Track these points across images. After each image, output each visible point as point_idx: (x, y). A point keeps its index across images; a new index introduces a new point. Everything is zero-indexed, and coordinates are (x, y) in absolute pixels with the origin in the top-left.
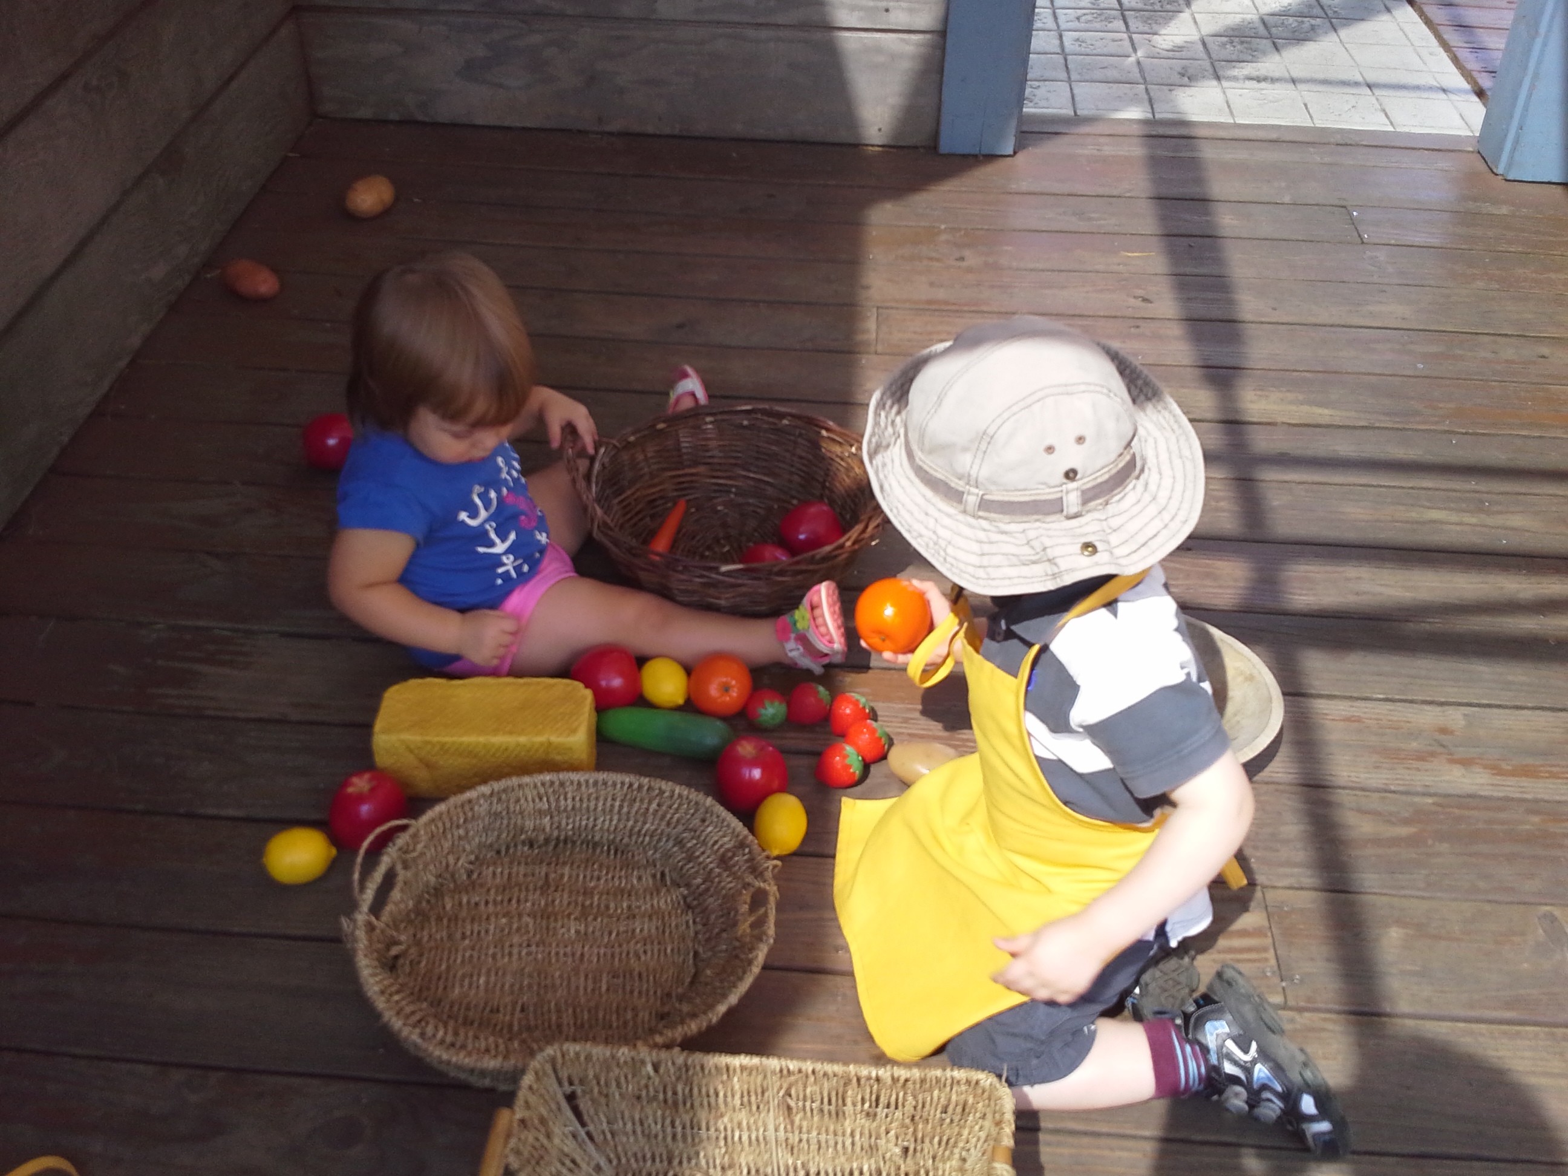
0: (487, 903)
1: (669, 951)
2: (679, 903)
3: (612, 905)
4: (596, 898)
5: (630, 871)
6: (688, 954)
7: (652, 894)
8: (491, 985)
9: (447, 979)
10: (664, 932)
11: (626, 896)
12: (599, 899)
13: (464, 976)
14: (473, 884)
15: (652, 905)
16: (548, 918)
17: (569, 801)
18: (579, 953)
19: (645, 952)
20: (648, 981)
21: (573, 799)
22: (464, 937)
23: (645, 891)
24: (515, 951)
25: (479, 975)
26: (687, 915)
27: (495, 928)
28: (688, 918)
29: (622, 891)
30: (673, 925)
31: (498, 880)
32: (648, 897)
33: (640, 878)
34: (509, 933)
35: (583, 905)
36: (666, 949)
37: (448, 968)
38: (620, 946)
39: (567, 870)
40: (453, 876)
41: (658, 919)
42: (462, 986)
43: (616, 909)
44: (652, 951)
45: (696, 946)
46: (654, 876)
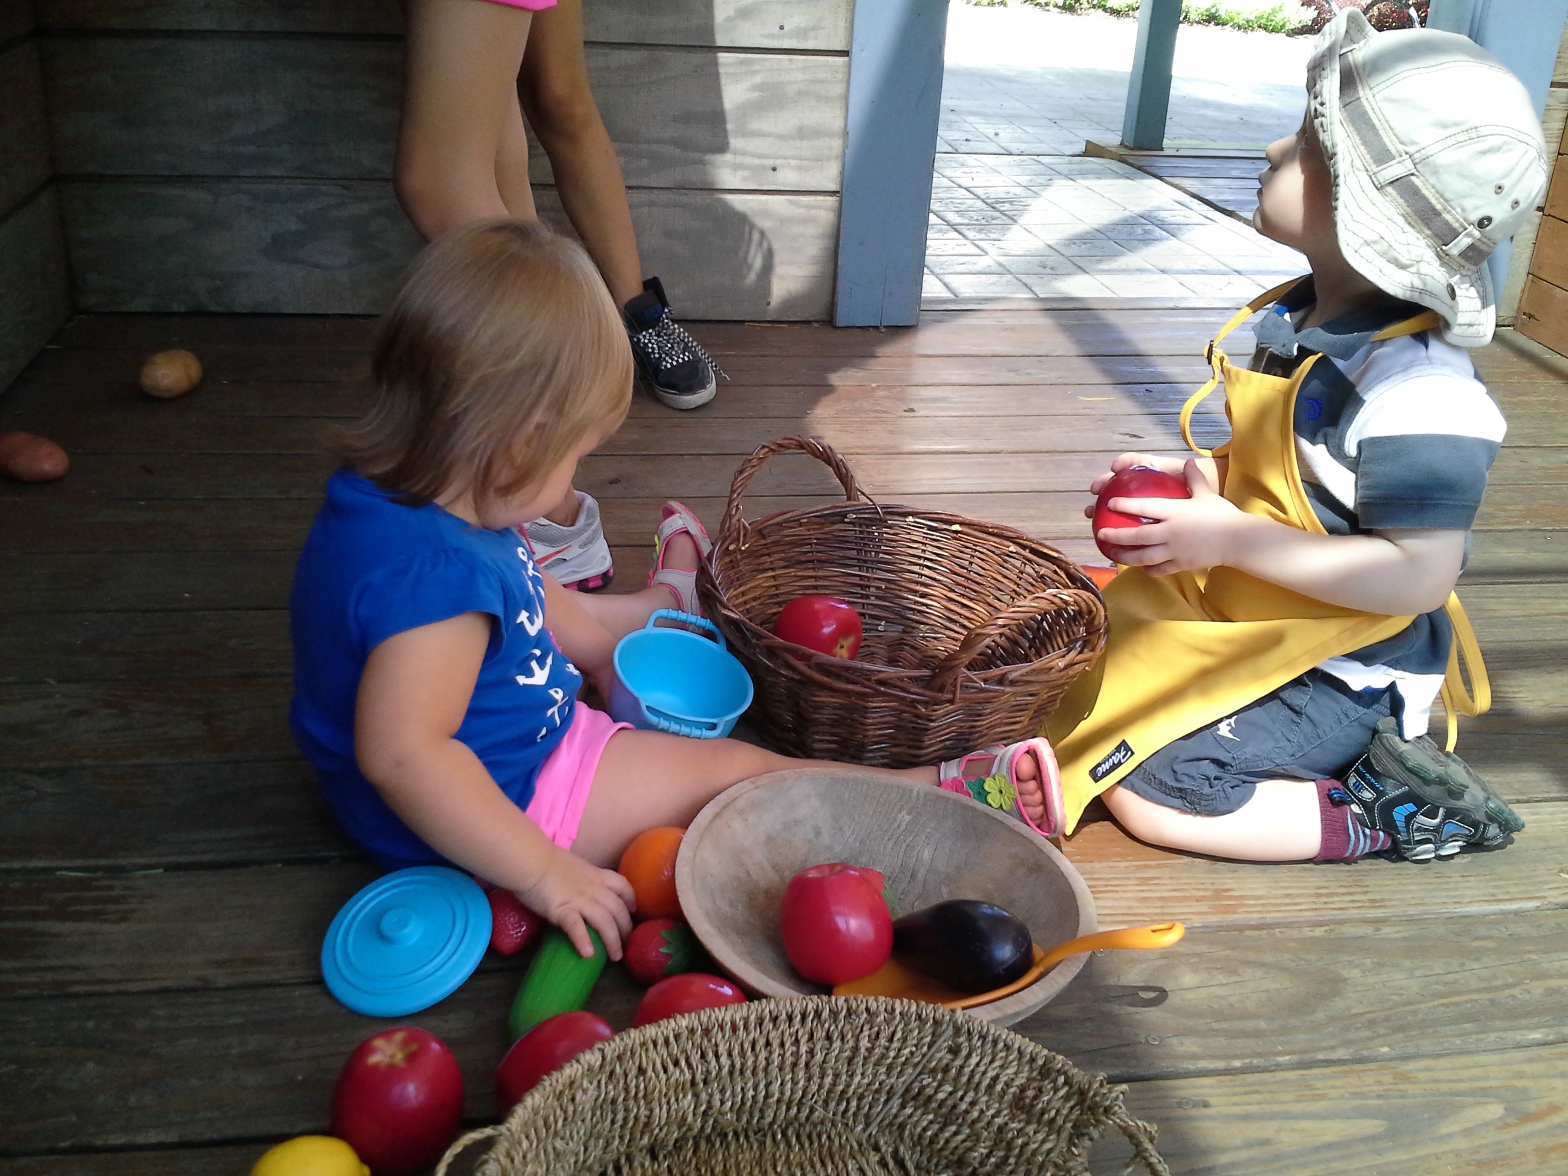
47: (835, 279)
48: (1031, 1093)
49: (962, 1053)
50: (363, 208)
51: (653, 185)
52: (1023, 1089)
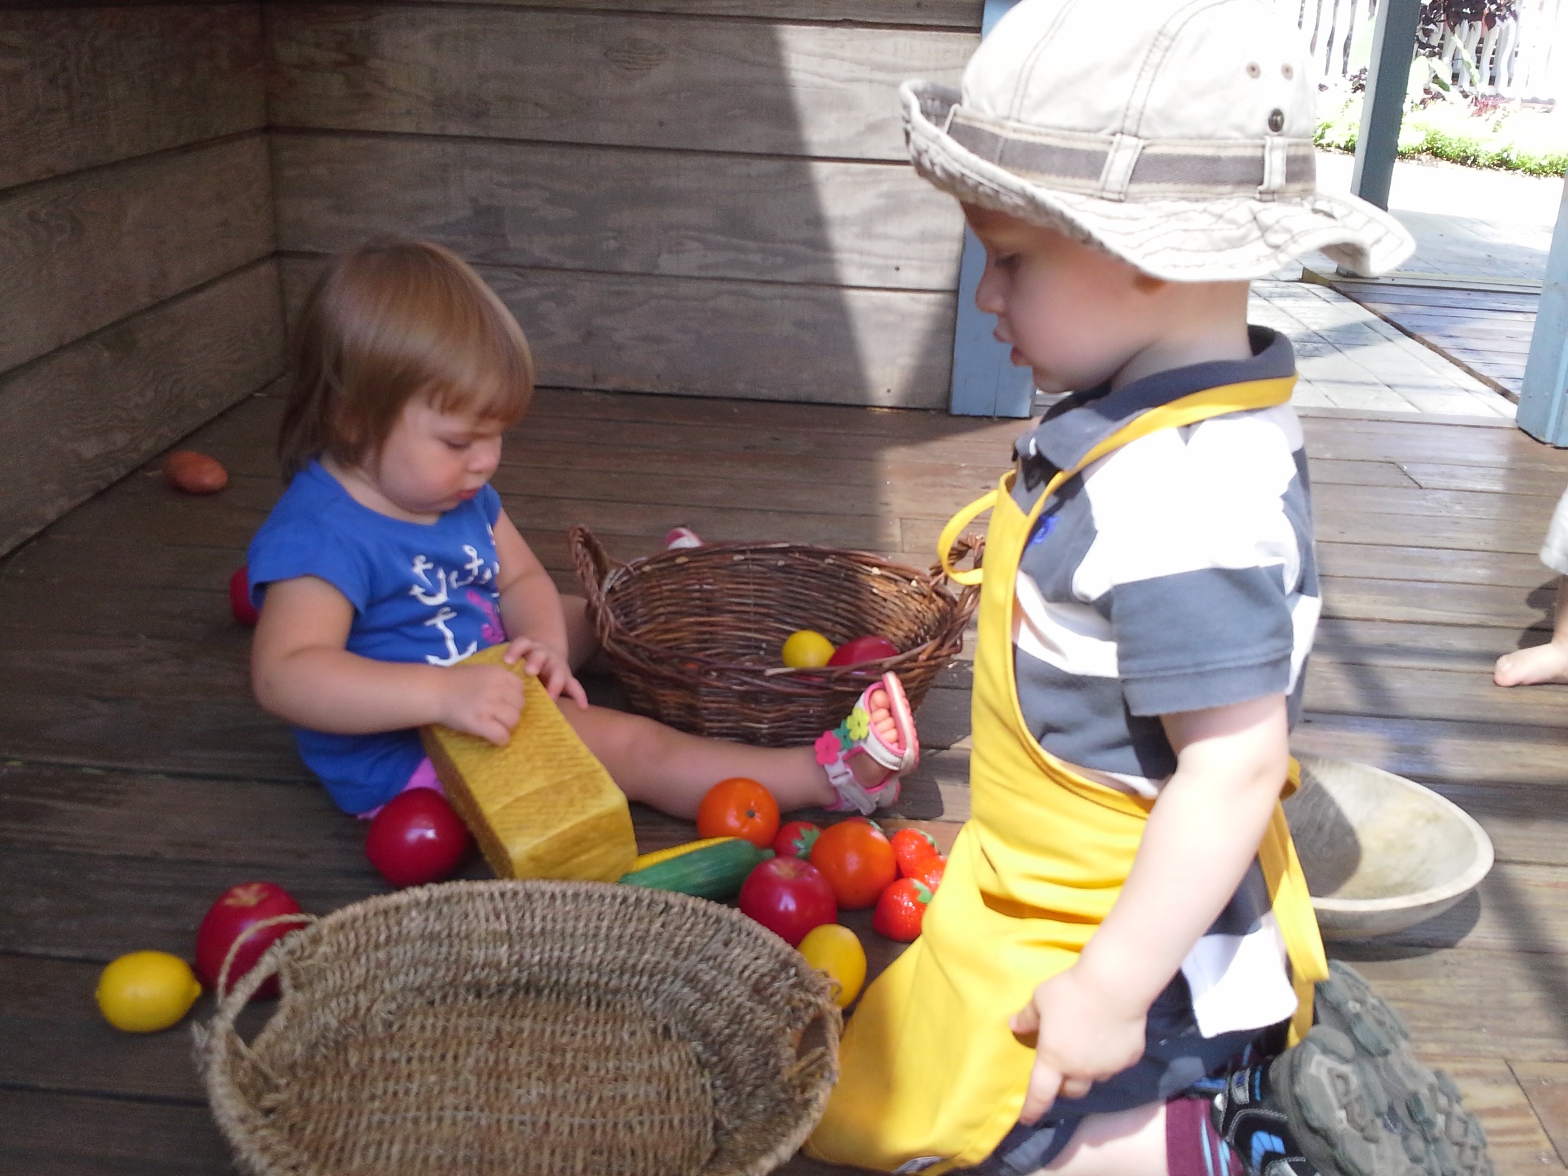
0: (409, 1060)
1: (676, 1122)
2: (690, 1063)
3: (593, 1065)
4: (569, 1056)
5: (619, 1024)
6: (705, 1125)
7: (650, 1052)
8: (409, 1155)
9: (342, 1149)
10: (668, 1098)
11: (612, 1054)
12: (574, 1057)
13: (367, 1147)
14: (392, 1038)
15: (651, 1066)
16: (499, 1077)
17: (537, 920)
18: (542, 1122)
19: (641, 1123)
20: (646, 1158)
21: (544, 919)
22: (373, 1098)
23: (640, 1048)
24: (448, 1114)
25: (391, 1143)
26: (702, 1075)
27: (420, 1086)
28: (703, 1081)
29: (608, 1050)
30: (683, 1087)
31: (428, 1033)
32: (645, 1055)
33: (633, 1034)
34: (440, 1092)
35: (550, 1065)
36: (671, 1122)
37: (346, 1135)
38: (604, 1115)
39: (527, 1024)
40: (363, 1027)
41: (660, 1080)
42: (364, 1156)
43: (598, 1070)
44: (652, 1122)
45: (717, 1114)
46: (654, 1031)
47: (951, 370)
48: (767, 979)
49: (732, 945)
50: (532, 293)
51: (786, 279)
52: (763, 976)
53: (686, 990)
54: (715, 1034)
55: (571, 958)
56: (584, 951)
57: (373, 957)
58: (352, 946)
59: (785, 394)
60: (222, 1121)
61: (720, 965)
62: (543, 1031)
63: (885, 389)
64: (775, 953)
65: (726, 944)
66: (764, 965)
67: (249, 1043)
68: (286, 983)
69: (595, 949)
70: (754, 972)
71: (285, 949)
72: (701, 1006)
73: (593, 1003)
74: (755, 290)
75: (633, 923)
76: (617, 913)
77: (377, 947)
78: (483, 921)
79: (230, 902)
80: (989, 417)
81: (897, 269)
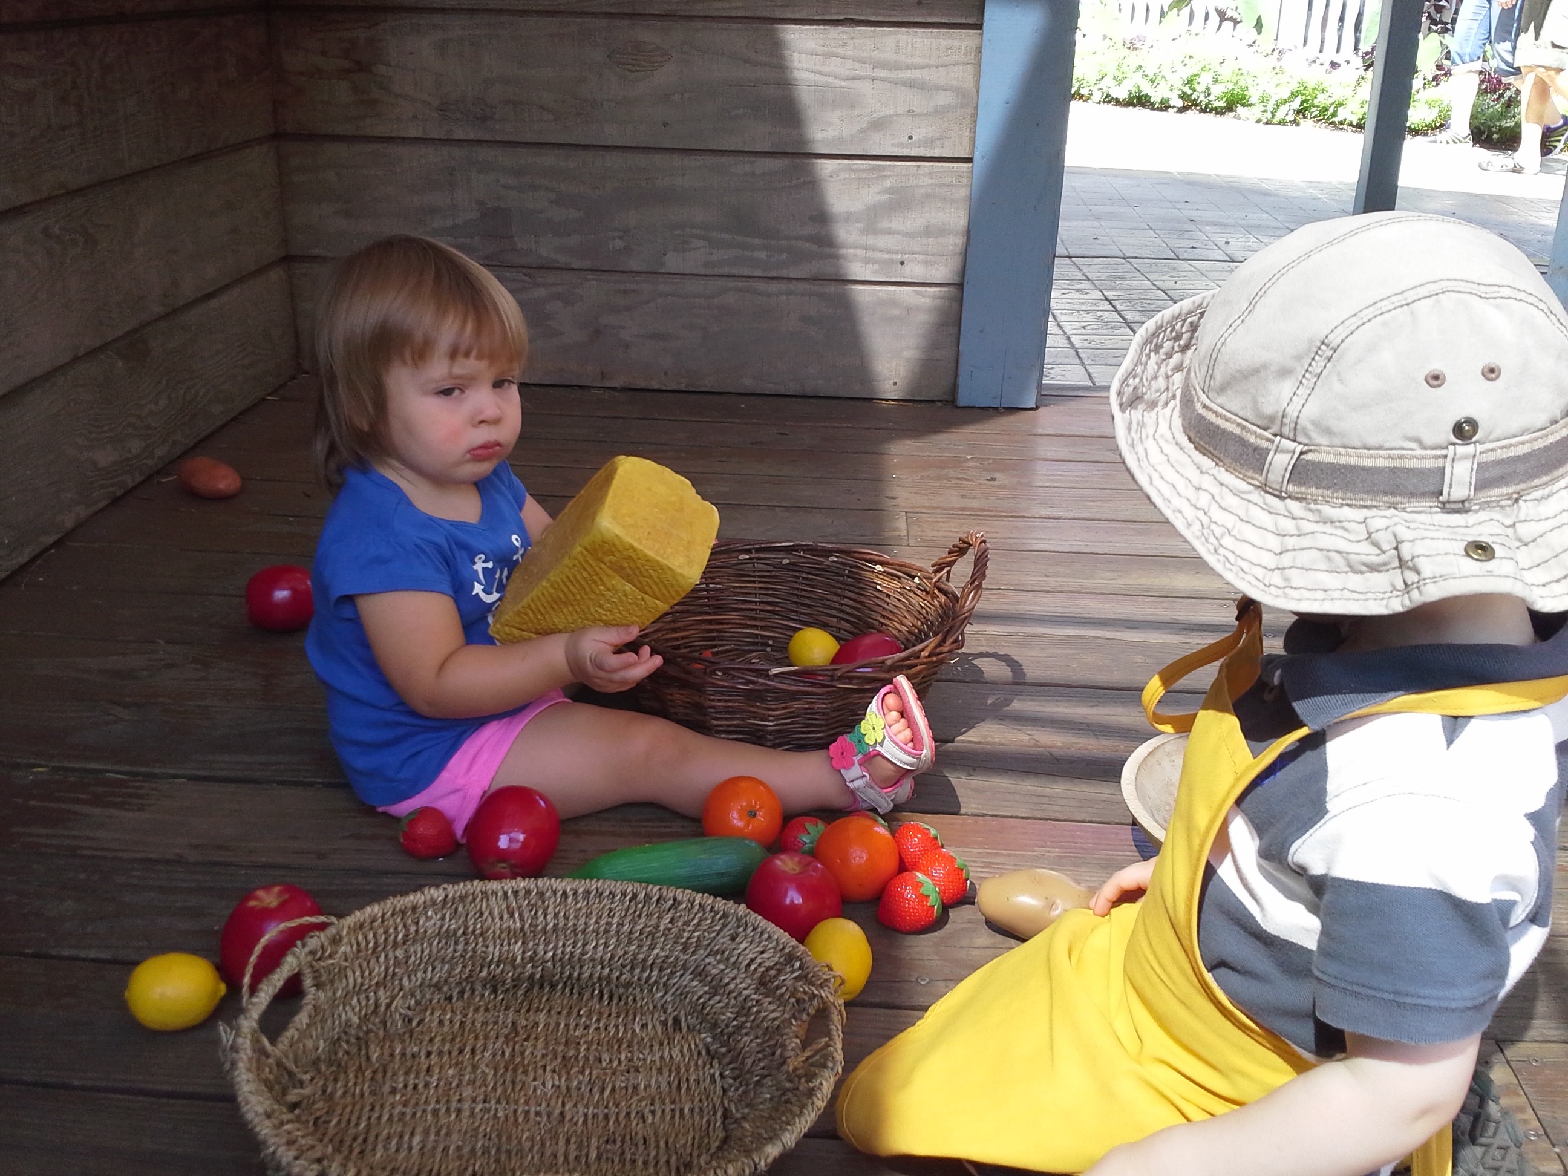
0: (429, 1054)
1: (686, 1111)
2: (699, 1053)
3: (606, 1057)
4: (583, 1048)
5: (631, 1017)
6: (715, 1114)
7: (661, 1044)
8: (430, 1145)
9: (365, 1141)
10: (679, 1087)
11: (625, 1045)
12: (588, 1049)
13: (389, 1138)
14: (411, 1032)
15: (662, 1057)
16: (515, 1070)
17: (550, 918)
18: (557, 1111)
19: (653, 1112)
20: (658, 1147)
21: (556, 916)
22: (394, 1091)
23: (651, 1040)
24: (466, 1105)
25: (412, 1134)
26: (712, 1066)
27: (439, 1080)
28: (712, 1071)
29: (620, 1042)
30: (693, 1078)
31: (446, 1029)
32: (656, 1047)
33: (644, 1026)
34: (458, 1086)
35: (564, 1057)
36: (682, 1110)
37: (368, 1127)
38: (617, 1105)
39: (542, 1017)
40: (384, 1023)
41: (670, 1070)
42: (386, 1148)
43: (611, 1061)
44: (663, 1111)
45: (726, 1103)
46: (664, 1023)
47: (957, 361)
48: (773, 972)
49: (738, 940)
50: (540, 292)
51: (792, 276)
53: (695, 983)
54: (723, 1026)
55: (583, 954)
56: (595, 947)
57: (391, 955)
58: (371, 945)
59: (792, 388)
60: (250, 1116)
61: (728, 959)
62: (558, 1024)
63: (892, 382)
64: (781, 947)
65: (733, 939)
66: (770, 958)
67: (273, 1042)
68: (308, 982)
69: (606, 945)
70: (760, 965)
71: (307, 950)
72: (710, 999)
73: (606, 996)
74: (761, 286)
75: (643, 919)
76: (628, 909)
77: (395, 945)
78: (497, 919)
79: (252, 903)
80: (996, 408)
81: (902, 263)
